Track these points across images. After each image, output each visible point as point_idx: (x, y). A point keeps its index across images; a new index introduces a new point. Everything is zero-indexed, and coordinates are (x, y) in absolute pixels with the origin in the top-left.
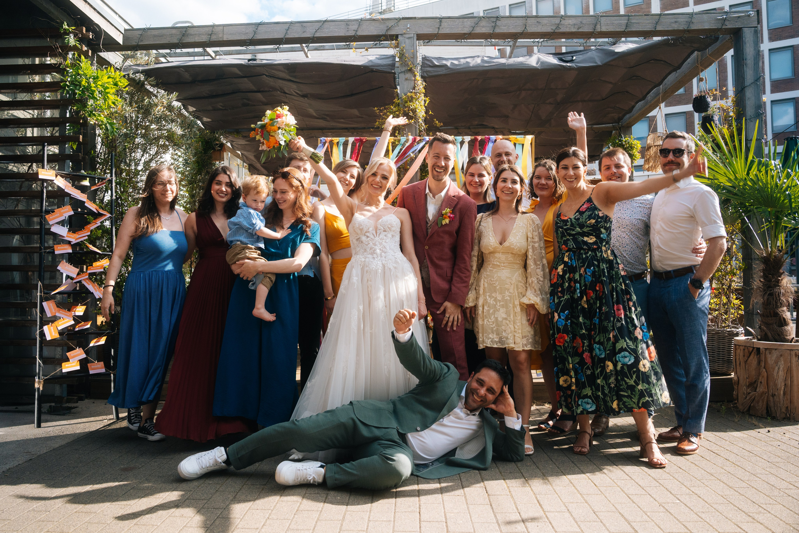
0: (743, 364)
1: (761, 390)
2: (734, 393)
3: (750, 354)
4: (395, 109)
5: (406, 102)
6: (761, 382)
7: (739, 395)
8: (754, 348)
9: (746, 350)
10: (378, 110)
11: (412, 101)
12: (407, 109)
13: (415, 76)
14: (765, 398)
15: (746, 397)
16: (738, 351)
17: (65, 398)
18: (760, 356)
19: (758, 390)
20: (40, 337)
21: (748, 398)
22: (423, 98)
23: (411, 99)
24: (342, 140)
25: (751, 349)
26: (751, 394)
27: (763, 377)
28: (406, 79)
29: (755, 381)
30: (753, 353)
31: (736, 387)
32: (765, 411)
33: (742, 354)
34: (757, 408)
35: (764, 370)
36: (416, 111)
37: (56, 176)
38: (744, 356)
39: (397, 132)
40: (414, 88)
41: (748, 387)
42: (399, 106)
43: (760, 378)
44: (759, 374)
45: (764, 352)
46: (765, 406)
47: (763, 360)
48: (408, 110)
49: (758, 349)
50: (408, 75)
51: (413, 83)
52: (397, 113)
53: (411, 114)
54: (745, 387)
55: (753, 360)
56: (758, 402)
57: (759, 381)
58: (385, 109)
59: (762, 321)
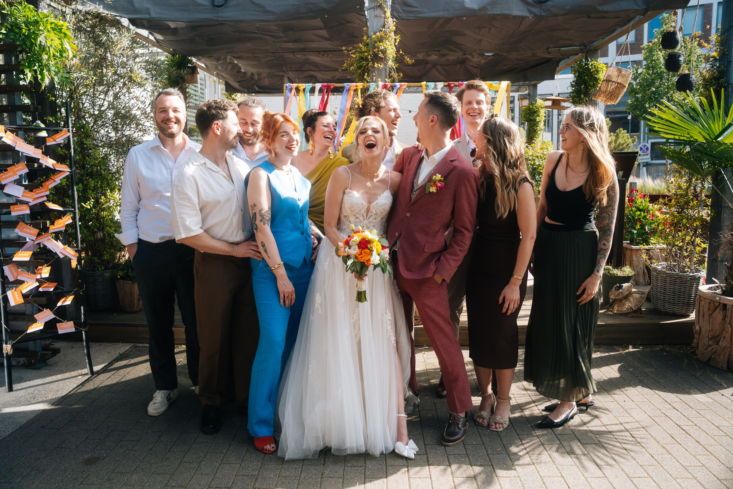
0: (706, 316)
1: (724, 345)
2: (695, 341)
3: (716, 309)
4: (364, 49)
5: (376, 42)
6: (724, 337)
7: (700, 344)
8: (720, 303)
9: (712, 304)
10: (346, 50)
11: (382, 41)
12: (376, 50)
13: (385, 12)
14: (728, 353)
15: (707, 349)
16: (703, 303)
17: (40, 354)
18: (726, 312)
19: (720, 344)
20: (3, 303)
21: (709, 349)
22: (394, 37)
23: (381, 40)
24: (309, 86)
25: (717, 304)
26: (713, 347)
27: (727, 332)
28: (376, 16)
29: (719, 335)
30: (719, 308)
31: (696, 336)
32: (726, 365)
33: (706, 307)
34: (718, 360)
35: (729, 326)
36: (386, 51)
37: (6, 132)
38: (709, 309)
39: (366, 74)
40: (384, 26)
41: (710, 339)
42: (368, 45)
43: (724, 333)
44: (723, 329)
45: (731, 308)
46: (726, 360)
47: (729, 316)
48: (378, 51)
49: (725, 305)
50: (378, 12)
51: (382, 20)
52: (366, 54)
53: (381, 55)
54: (707, 339)
55: (718, 315)
56: (719, 355)
57: (723, 335)
58: (354, 48)
59: (729, 274)
